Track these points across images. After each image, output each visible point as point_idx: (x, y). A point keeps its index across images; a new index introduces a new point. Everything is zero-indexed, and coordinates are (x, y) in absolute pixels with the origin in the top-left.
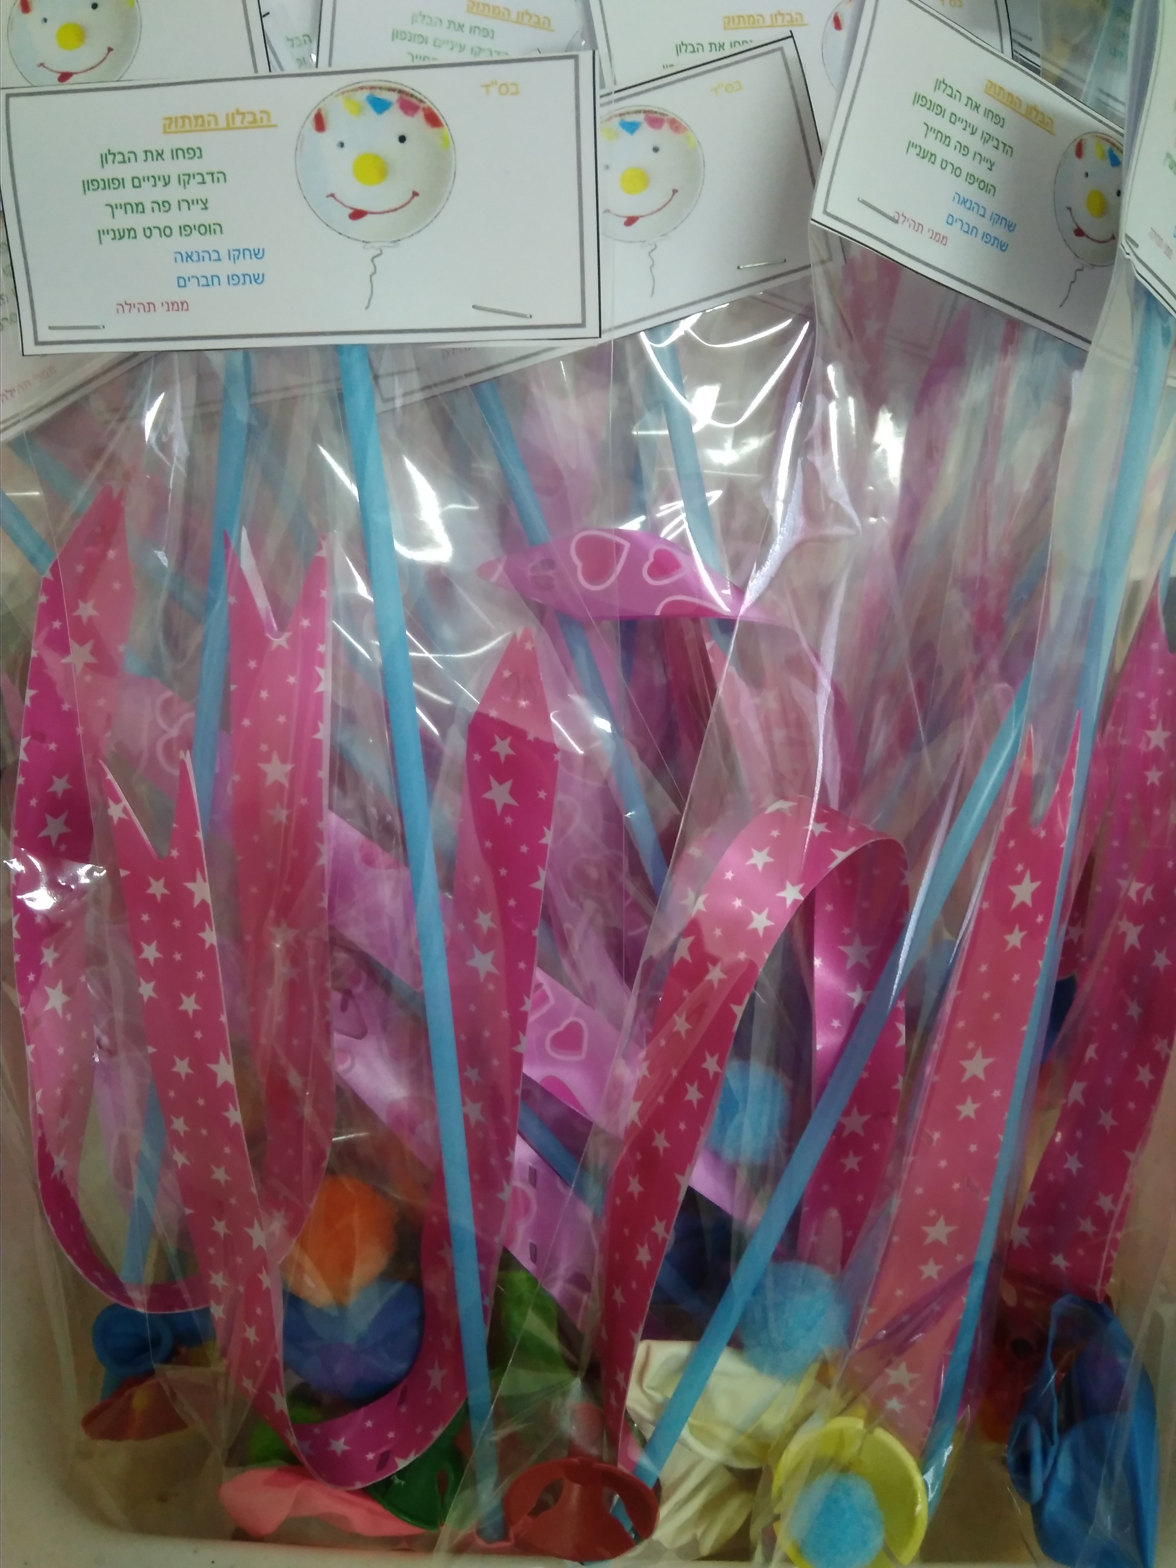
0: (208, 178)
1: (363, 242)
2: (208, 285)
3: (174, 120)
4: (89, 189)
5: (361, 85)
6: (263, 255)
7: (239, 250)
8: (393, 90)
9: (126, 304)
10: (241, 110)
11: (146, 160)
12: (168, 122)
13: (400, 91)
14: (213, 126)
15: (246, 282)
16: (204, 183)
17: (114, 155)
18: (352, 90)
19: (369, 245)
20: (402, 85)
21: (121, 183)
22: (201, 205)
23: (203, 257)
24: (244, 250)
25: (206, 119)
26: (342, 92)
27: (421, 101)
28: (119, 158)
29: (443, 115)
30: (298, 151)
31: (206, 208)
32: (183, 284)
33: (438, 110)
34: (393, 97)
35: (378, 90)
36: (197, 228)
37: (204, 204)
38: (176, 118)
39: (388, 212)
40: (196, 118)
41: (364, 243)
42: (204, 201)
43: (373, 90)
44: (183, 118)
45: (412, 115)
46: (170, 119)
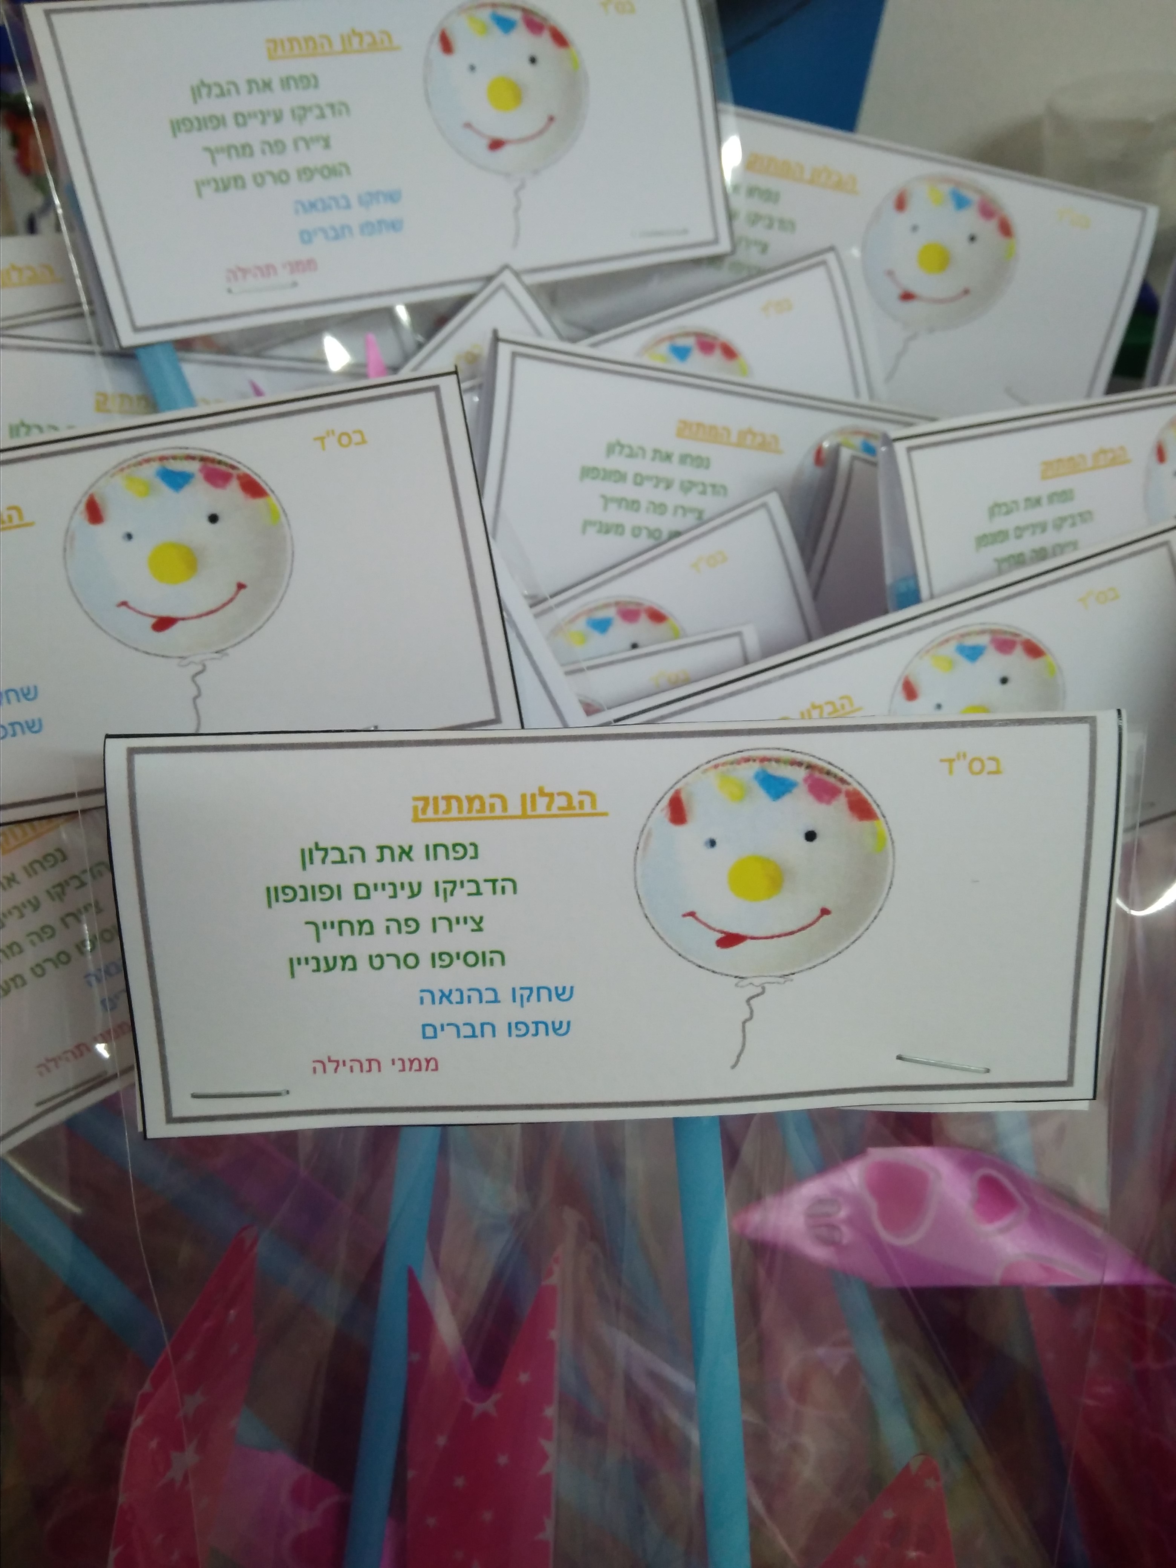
0: (486, 888)
1: (736, 977)
2: (474, 1036)
3: (431, 802)
4: (277, 900)
5: (745, 754)
6: (571, 997)
7: (531, 989)
8: (800, 764)
9: (330, 1060)
10: (547, 790)
11: (381, 860)
12: (420, 804)
13: (810, 766)
14: (498, 811)
15: (539, 1032)
16: (478, 893)
17: (326, 850)
18: (732, 763)
19: (745, 982)
20: (814, 756)
21: (337, 892)
22: (471, 925)
23: (469, 997)
24: (539, 989)
25: (488, 801)
26: (715, 764)
27: (842, 781)
28: (334, 855)
29: (878, 802)
30: (639, 852)
31: (480, 930)
32: (432, 1034)
33: (870, 795)
34: (798, 775)
35: (774, 764)
36: (462, 957)
37: (478, 924)
38: (436, 799)
39: (779, 936)
40: (470, 800)
41: (737, 980)
42: (478, 920)
43: (766, 763)
44: (448, 798)
45: (828, 802)
46: (425, 799)
